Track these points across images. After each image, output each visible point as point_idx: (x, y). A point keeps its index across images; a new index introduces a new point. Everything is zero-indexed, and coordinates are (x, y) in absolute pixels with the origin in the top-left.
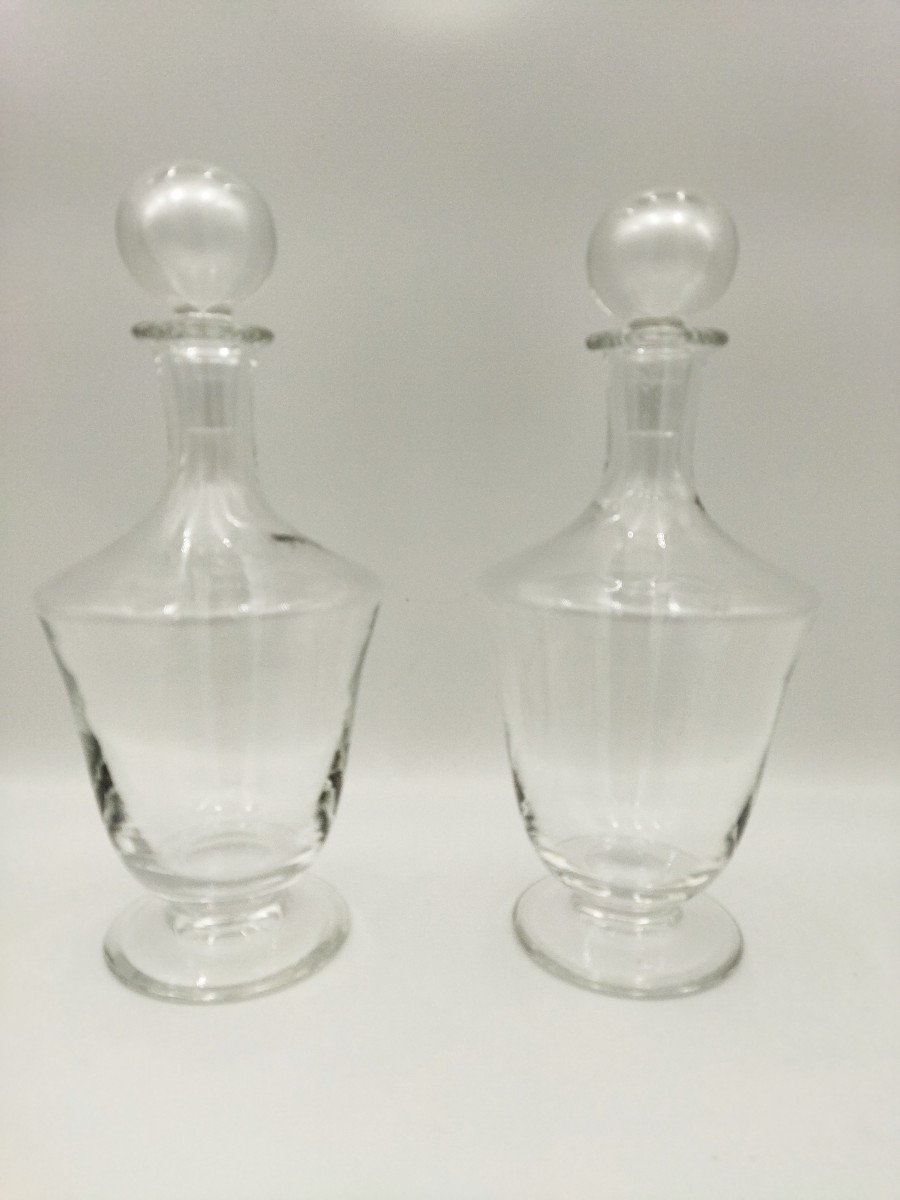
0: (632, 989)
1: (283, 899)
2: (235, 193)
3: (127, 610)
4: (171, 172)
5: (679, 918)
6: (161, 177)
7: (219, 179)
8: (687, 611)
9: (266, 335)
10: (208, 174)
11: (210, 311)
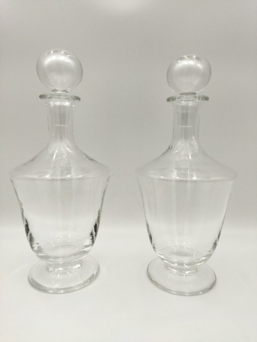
0: (185, 293)
1: (81, 262)
2: (70, 58)
3: (36, 177)
4: (52, 52)
5: (197, 271)
6: (49, 53)
7: (66, 54)
8: (199, 179)
9: (78, 99)
10: (62, 52)
11: (62, 91)
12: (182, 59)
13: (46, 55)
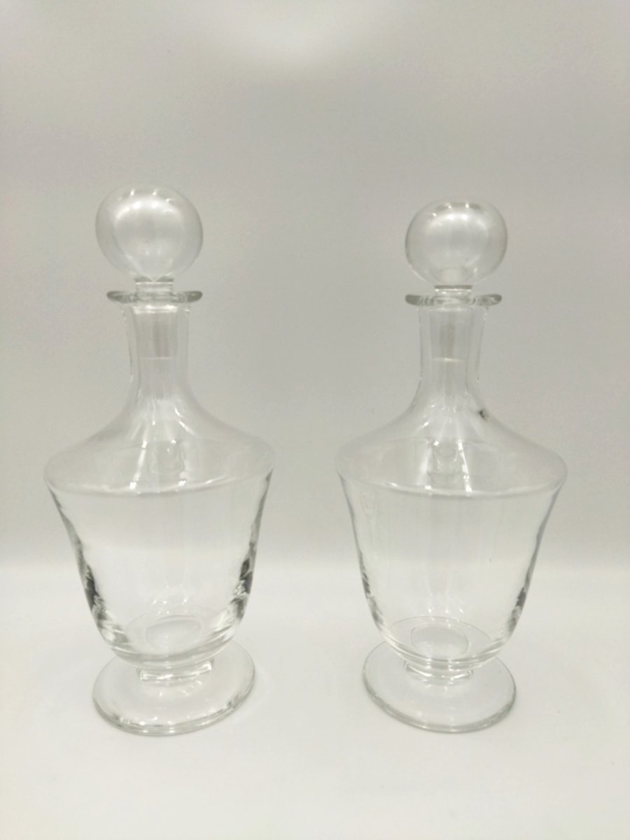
0: (448, 727)
3: (106, 488)
4: (132, 193)
6: (126, 195)
7: (162, 196)
10: (155, 193)
11: (159, 281)
12: (441, 209)
13: (120, 199)
